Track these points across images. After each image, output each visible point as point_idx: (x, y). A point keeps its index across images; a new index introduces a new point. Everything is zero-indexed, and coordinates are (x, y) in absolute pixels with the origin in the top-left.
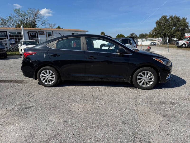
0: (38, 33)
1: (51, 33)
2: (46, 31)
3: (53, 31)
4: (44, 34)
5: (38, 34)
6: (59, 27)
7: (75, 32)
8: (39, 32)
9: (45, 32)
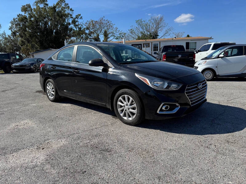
0: (142, 45)
1: (158, 44)
2: (152, 43)
3: (160, 42)
4: (149, 46)
5: (142, 47)
6: (188, 36)
7: (191, 40)
8: (144, 44)
9: (150, 44)
